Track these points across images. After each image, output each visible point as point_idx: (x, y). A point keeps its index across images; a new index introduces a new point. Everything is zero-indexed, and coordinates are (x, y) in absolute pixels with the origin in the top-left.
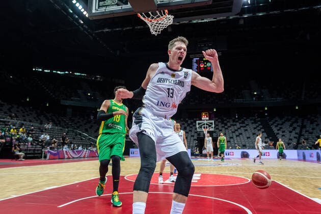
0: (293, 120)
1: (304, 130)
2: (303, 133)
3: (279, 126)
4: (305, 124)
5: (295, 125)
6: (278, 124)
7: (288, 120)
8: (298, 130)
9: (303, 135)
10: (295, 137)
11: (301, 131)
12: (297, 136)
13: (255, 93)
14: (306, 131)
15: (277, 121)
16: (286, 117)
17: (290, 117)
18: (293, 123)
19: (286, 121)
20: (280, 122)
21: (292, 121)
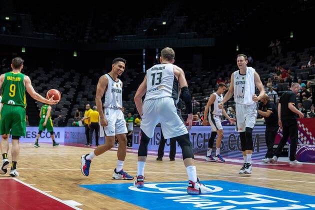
0: (66, 76)
1: (80, 95)
2: (79, 99)
3: (43, 85)
4: (83, 84)
5: (68, 85)
6: (41, 82)
7: (59, 75)
8: (71, 94)
9: (78, 103)
10: (65, 106)
11: (76, 96)
12: (69, 103)
13: (7, 18)
14: (84, 96)
15: (39, 75)
16: (56, 70)
17: (61, 70)
18: (66, 80)
19: (54, 76)
20: (45, 78)
21: (63, 76)
